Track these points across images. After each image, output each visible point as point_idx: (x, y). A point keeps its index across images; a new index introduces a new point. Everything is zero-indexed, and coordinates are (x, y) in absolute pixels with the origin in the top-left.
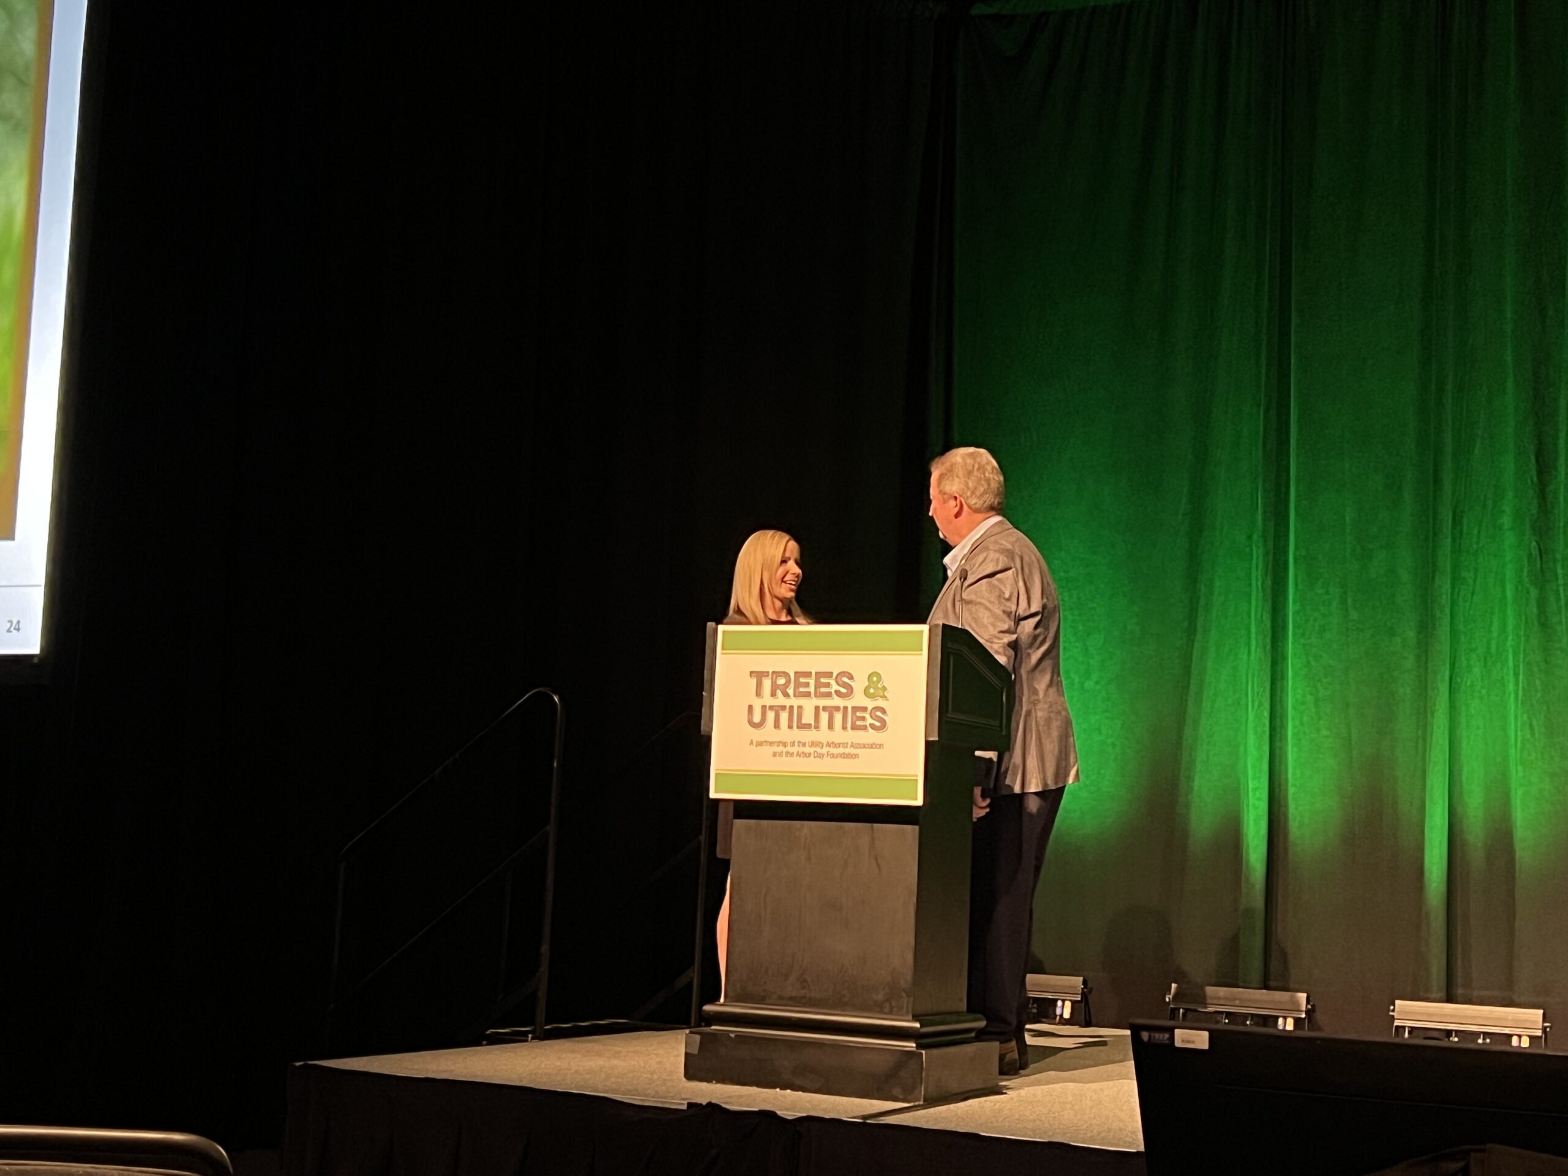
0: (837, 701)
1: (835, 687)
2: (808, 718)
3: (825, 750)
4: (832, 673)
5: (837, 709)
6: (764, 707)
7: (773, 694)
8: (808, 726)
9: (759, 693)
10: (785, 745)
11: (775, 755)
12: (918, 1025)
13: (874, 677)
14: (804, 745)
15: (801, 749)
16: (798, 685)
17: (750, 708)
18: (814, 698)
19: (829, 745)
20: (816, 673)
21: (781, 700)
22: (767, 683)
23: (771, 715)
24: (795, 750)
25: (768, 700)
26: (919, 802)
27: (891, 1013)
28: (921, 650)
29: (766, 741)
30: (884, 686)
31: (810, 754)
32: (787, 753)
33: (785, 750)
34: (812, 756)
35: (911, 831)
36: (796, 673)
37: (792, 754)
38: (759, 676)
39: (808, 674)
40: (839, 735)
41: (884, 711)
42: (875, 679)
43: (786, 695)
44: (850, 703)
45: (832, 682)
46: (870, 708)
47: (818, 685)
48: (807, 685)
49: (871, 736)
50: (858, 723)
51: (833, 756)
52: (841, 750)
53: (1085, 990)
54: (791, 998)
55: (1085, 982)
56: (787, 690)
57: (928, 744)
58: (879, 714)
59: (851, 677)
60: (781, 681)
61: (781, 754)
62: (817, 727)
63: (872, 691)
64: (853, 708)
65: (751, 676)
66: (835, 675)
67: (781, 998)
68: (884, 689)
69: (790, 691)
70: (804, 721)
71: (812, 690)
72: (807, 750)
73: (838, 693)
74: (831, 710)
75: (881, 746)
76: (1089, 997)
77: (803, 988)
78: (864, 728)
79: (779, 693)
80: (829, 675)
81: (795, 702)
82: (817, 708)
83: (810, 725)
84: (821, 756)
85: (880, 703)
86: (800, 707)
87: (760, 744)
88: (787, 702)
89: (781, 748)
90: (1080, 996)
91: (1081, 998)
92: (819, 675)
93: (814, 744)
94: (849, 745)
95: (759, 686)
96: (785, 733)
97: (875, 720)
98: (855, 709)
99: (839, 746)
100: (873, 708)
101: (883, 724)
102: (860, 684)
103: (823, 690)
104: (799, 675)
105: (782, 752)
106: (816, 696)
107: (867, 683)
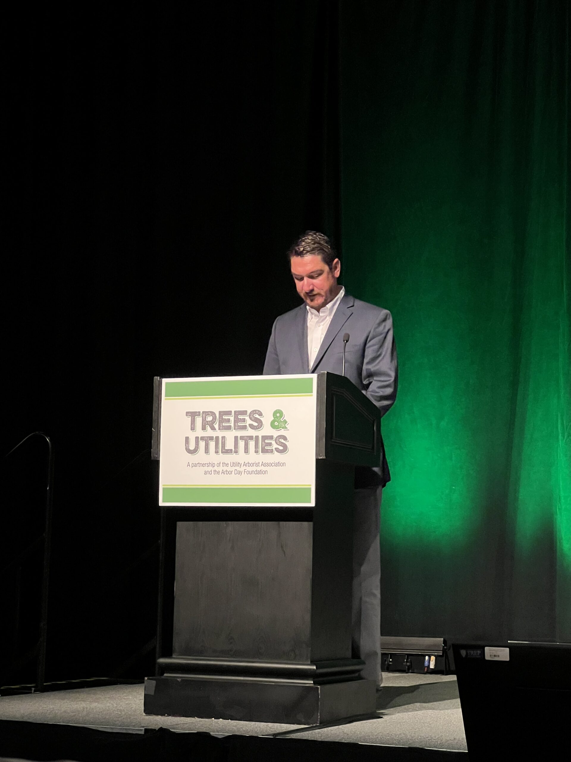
0: (250, 432)
1: (249, 422)
2: (230, 445)
3: (242, 469)
4: (246, 411)
5: (251, 438)
6: (197, 438)
7: (204, 428)
8: (230, 451)
9: (193, 429)
10: (212, 465)
11: (206, 473)
12: (315, 668)
13: (278, 414)
14: (227, 465)
15: (225, 468)
16: (221, 421)
17: (187, 439)
18: (234, 431)
19: (245, 465)
20: (235, 412)
21: (209, 432)
22: (199, 421)
23: (202, 444)
24: (220, 469)
25: (200, 433)
26: (312, 504)
27: (294, 660)
28: (312, 392)
29: (199, 463)
30: (285, 420)
31: (231, 472)
32: (215, 471)
33: (213, 469)
34: (233, 473)
35: (306, 527)
36: (220, 412)
37: (218, 473)
38: (193, 415)
39: (229, 413)
40: (253, 457)
41: (285, 438)
43: (213, 429)
44: (260, 433)
45: (247, 418)
46: (275, 437)
47: (236, 420)
48: (228, 421)
49: (276, 457)
50: (267, 448)
51: (249, 473)
52: (254, 468)
53: (445, 649)
54: (222, 651)
55: (445, 642)
56: (214, 424)
57: (318, 461)
58: (282, 440)
59: (261, 414)
60: (210, 418)
61: (210, 473)
62: (236, 452)
63: (276, 424)
65: (187, 415)
66: (248, 413)
67: (215, 652)
68: (285, 422)
69: (216, 426)
70: (227, 448)
71: (232, 425)
72: (229, 469)
73: (251, 425)
74: (247, 439)
75: (283, 464)
76: (449, 653)
77: (231, 643)
78: (272, 451)
79: (208, 427)
80: (244, 413)
81: (220, 434)
82: (236, 438)
84: (240, 473)
85: (282, 432)
86: (223, 438)
88: (213, 434)
89: (210, 468)
90: (442, 652)
91: (443, 653)
92: (237, 413)
93: (234, 464)
94: (260, 464)
95: (193, 422)
96: (213, 457)
97: (279, 445)
98: (264, 438)
99: (253, 465)
100: (277, 437)
101: (285, 448)
102: (267, 419)
103: (240, 424)
104: (222, 414)
105: (211, 471)
106: (235, 429)
107: (273, 418)
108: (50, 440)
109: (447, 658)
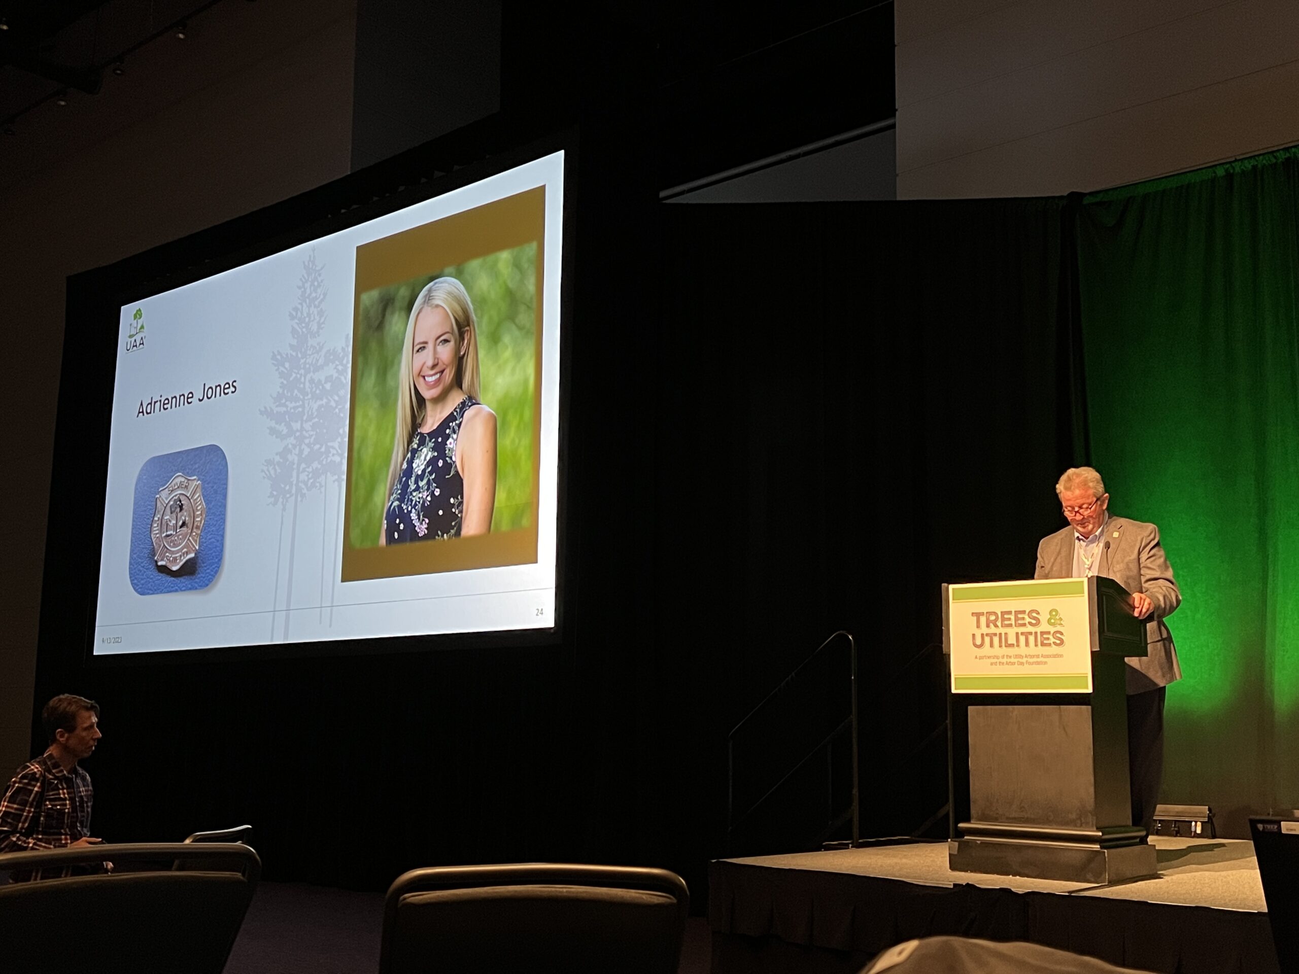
0: (1030, 629)
1: (1028, 620)
2: (1012, 640)
3: (1024, 660)
4: (1025, 611)
5: (1031, 633)
6: (982, 635)
7: (988, 626)
8: (1012, 645)
9: (978, 626)
10: (998, 658)
11: (992, 664)
12: (1100, 834)
13: (1053, 612)
14: (1010, 657)
15: (1009, 660)
16: (1003, 619)
17: (974, 635)
18: (1015, 628)
19: (1026, 656)
20: (1015, 611)
21: (993, 630)
22: (983, 620)
23: (987, 639)
24: (1005, 660)
25: (984, 630)
26: (1090, 690)
27: (1081, 826)
28: (1083, 593)
29: (985, 656)
30: (1060, 618)
31: (1015, 663)
32: (1000, 663)
33: (998, 661)
34: (1016, 664)
35: (1086, 710)
36: (1002, 612)
37: (1003, 663)
38: (978, 615)
39: (1010, 613)
40: (1032, 649)
41: (1062, 634)
42: (1054, 613)
43: (996, 626)
44: (1039, 629)
45: (1026, 617)
46: (1052, 632)
47: (1017, 619)
48: (1010, 619)
49: (1054, 650)
50: (1045, 642)
51: (1030, 664)
52: (1035, 660)
53: (1210, 815)
54: (1015, 818)
55: (1210, 810)
56: (997, 623)
57: (1093, 653)
58: (1059, 635)
59: (1038, 613)
60: (993, 618)
61: (995, 664)
62: (1018, 646)
63: (1053, 621)
64: (1041, 632)
65: (972, 615)
66: (1027, 612)
67: (1007, 818)
68: (1061, 619)
69: (999, 624)
70: (1010, 642)
71: (1013, 623)
72: (1012, 660)
73: (1030, 623)
74: (1027, 635)
75: (1061, 656)
76: (1214, 819)
77: (1022, 811)
78: (1050, 645)
79: (992, 625)
80: (1024, 612)
81: (1002, 631)
82: (1017, 634)
83: (1013, 645)
84: (1022, 664)
85: (1058, 628)
86: (1006, 634)
87: (981, 658)
88: (997, 631)
89: (995, 660)
90: (1207, 818)
91: (1208, 819)
93: (1017, 656)
94: (1040, 656)
95: (978, 621)
96: (997, 650)
97: (1056, 639)
98: (1042, 633)
99: (1034, 657)
100: (1054, 632)
101: (1062, 642)
102: (1044, 617)
103: (1020, 622)
104: (1004, 613)
105: (996, 662)
106: (1016, 626)
107: (1049, 617)
108: (852, 638)
109: (1212, 824)
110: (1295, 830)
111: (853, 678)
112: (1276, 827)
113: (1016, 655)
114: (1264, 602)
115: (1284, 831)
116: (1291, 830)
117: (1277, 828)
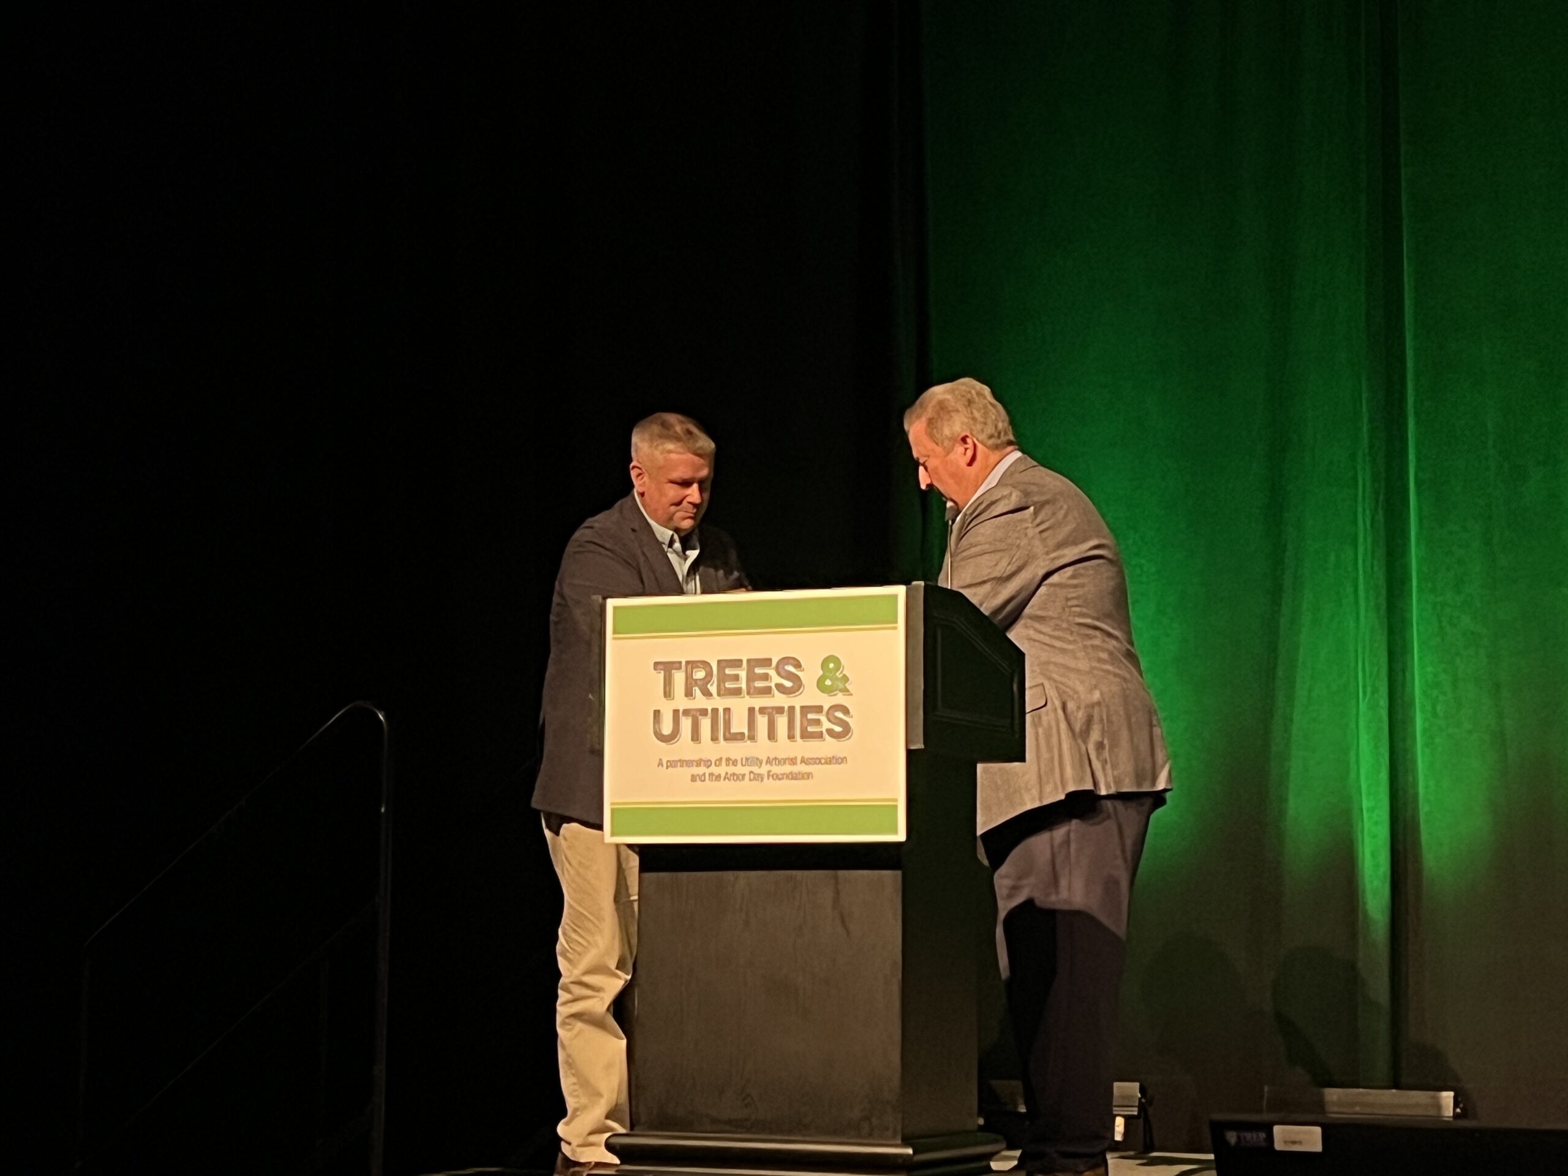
0: (778, 700)
1: (776, 679)
2: (739, 725)
3: (764, 770)
4: (770, 660)
5: (780, 710)
6: (676, 712)
7: (689, 693)
8: (739, 737)
9: (668, 693)
10: (708, 763)
11: (694, 778)
12: (910, 1151)
13: (831, 663)
14: (735, 763)
15: (731, 769)
16: (723, 678)
17: (657, 714)
18: (747, 697)
19: (769, 761)
20: (749, 661)
21: (699, 701)
22: (679, 677)
23: (686, 724)
24: (722, 770)
25: (681, 702)
26: (901, 836)
27: (869, 1138)
28: (896, 622)
29: (680, 761)
30: (845, 675)
31: (744, 776)
32: (711, 775)
33: (708, 771)
34: (747, 777)
35: (890, 878)
36: (719, 662)
37: (718, 777)
38: (667, 668)
39: (737, 663)
40: (784, 747)
41: (846, 711)
42: (831, 665)
43: (707, 694)
44: (798, 701)
45: (772, 672)
46: (826, 708)
47: (751, 677)
48: (736, 678)
49: (828, 747)
50: (810, 729)
51: (778, 777)
52: (787, 769)
53: (1143, 1100)
54: (729, 1122)
55: (1142, 1090)
56: (709, 686)
57: (910, 753)
58: (839, 715)
59: (798, 665)
60: (700, 674)
61: (702, 778)
62: (752, 738)
63: (828, 682)
64: (802, 708)
65: (655, 669)
66: (774, 663)
67: (714, 1121)
68: (845, 679)
69: (713, 689)
70: (734, 729)
71: (744, 686)
72: (739, 769)
73: (779, 687)
74: (772, 713)
75: (843, 760)
76: (1151, 1111)
77: (747, 1106)
78: (820, 735)
79: (697, 691)
80: (767, 662)
81: (720, 703)
82: (751, 710)
83: (743, 734)
84: (758, 777)
85: (840, 699)
86: (727, 711)
87: (671, 764)
88: (708, 704)
89: (702, 770)
90: (1136, 1109)
91: (1139, 1111)
92: (753, 663)
93: (748, 761)
94: (799, 761)
95: (668, 683)
96: (707, 748)
97: (834, 724)
98: (805, 710)
99: (785, 763)
100: (831, 707)
101: (847, 730)
102: (810, 675)
103: (759, 684)
104: (724, 664)
105: (704, 774)
106: (748, 693)
107: (821, 673)
108: (385, 717)
109: (1147, 1121)
110: (1300, 1143)
111: (383, 810)
112: (1263, 1135)
113: (747, 759)
114: (1273, 648)
115: (1278, 1146)
116: (1294, 1143)
117: (1265, 1140)
